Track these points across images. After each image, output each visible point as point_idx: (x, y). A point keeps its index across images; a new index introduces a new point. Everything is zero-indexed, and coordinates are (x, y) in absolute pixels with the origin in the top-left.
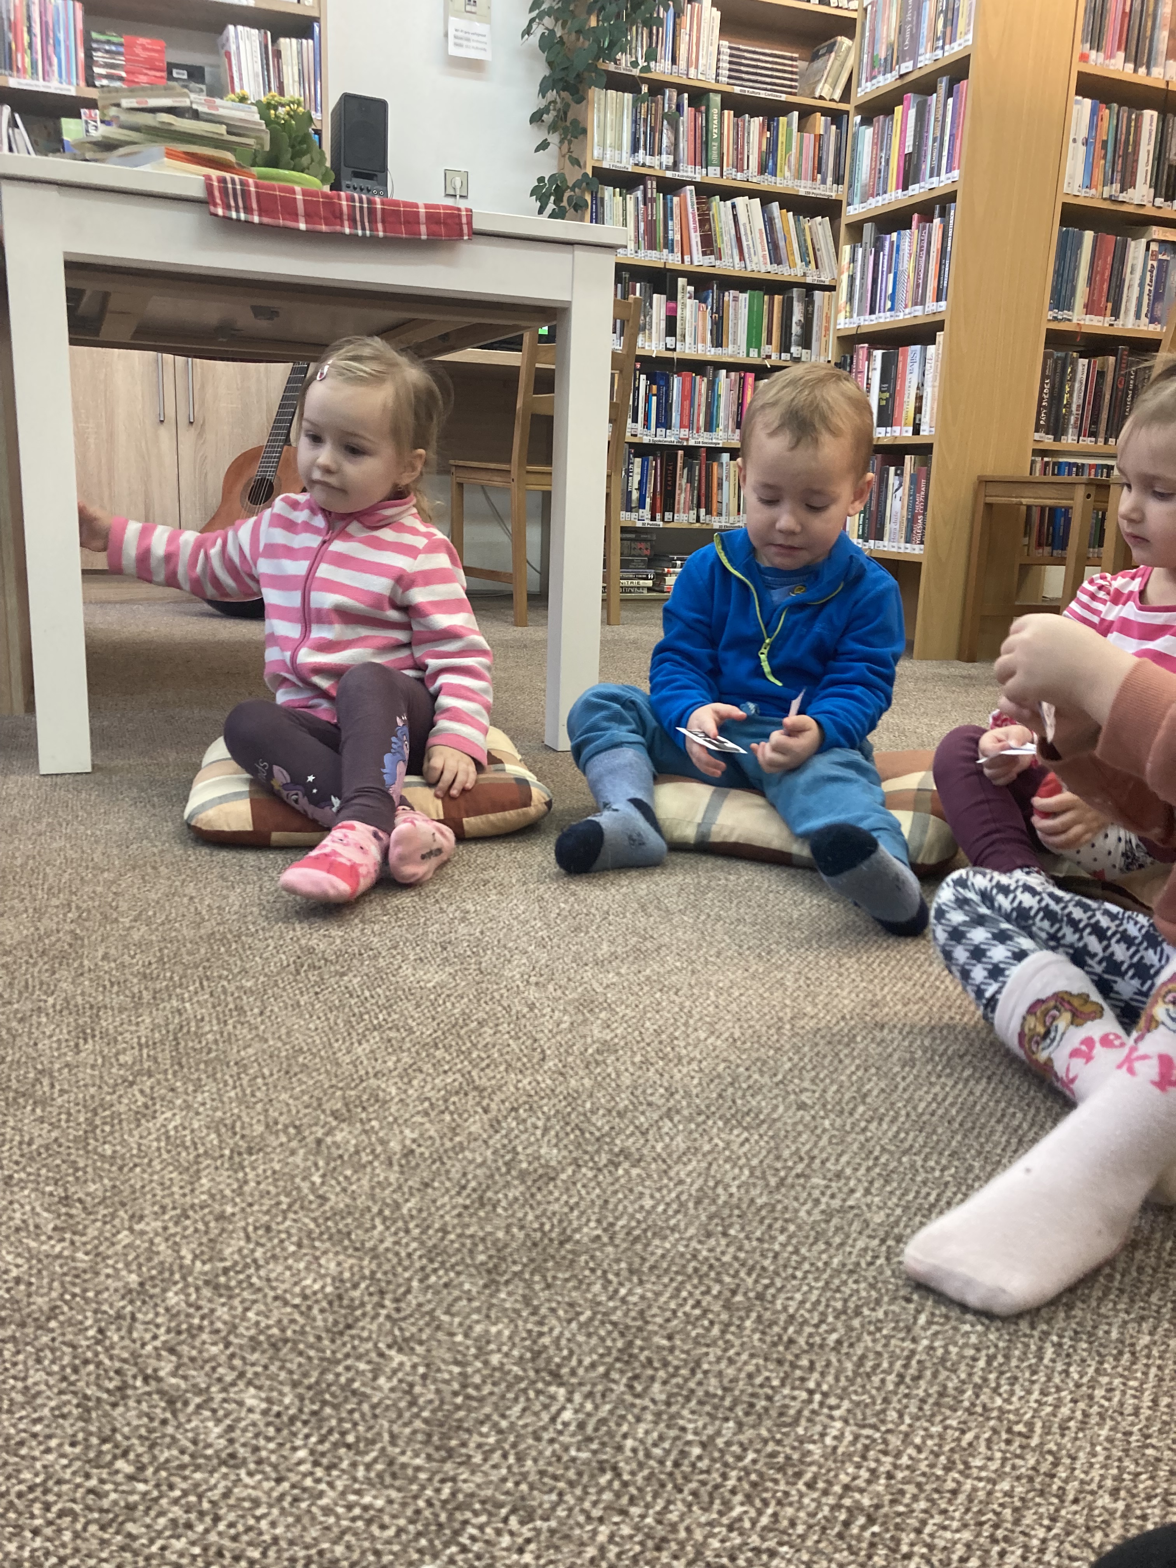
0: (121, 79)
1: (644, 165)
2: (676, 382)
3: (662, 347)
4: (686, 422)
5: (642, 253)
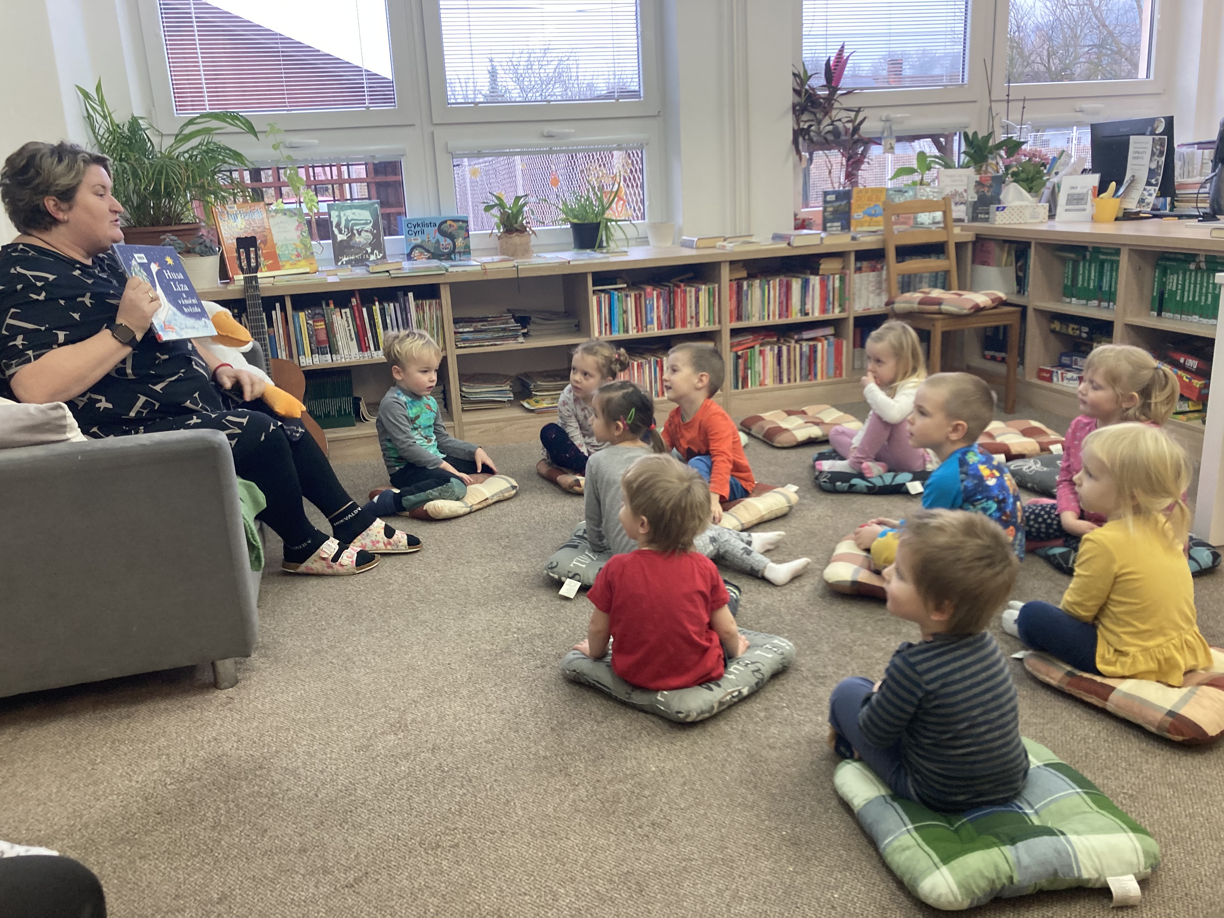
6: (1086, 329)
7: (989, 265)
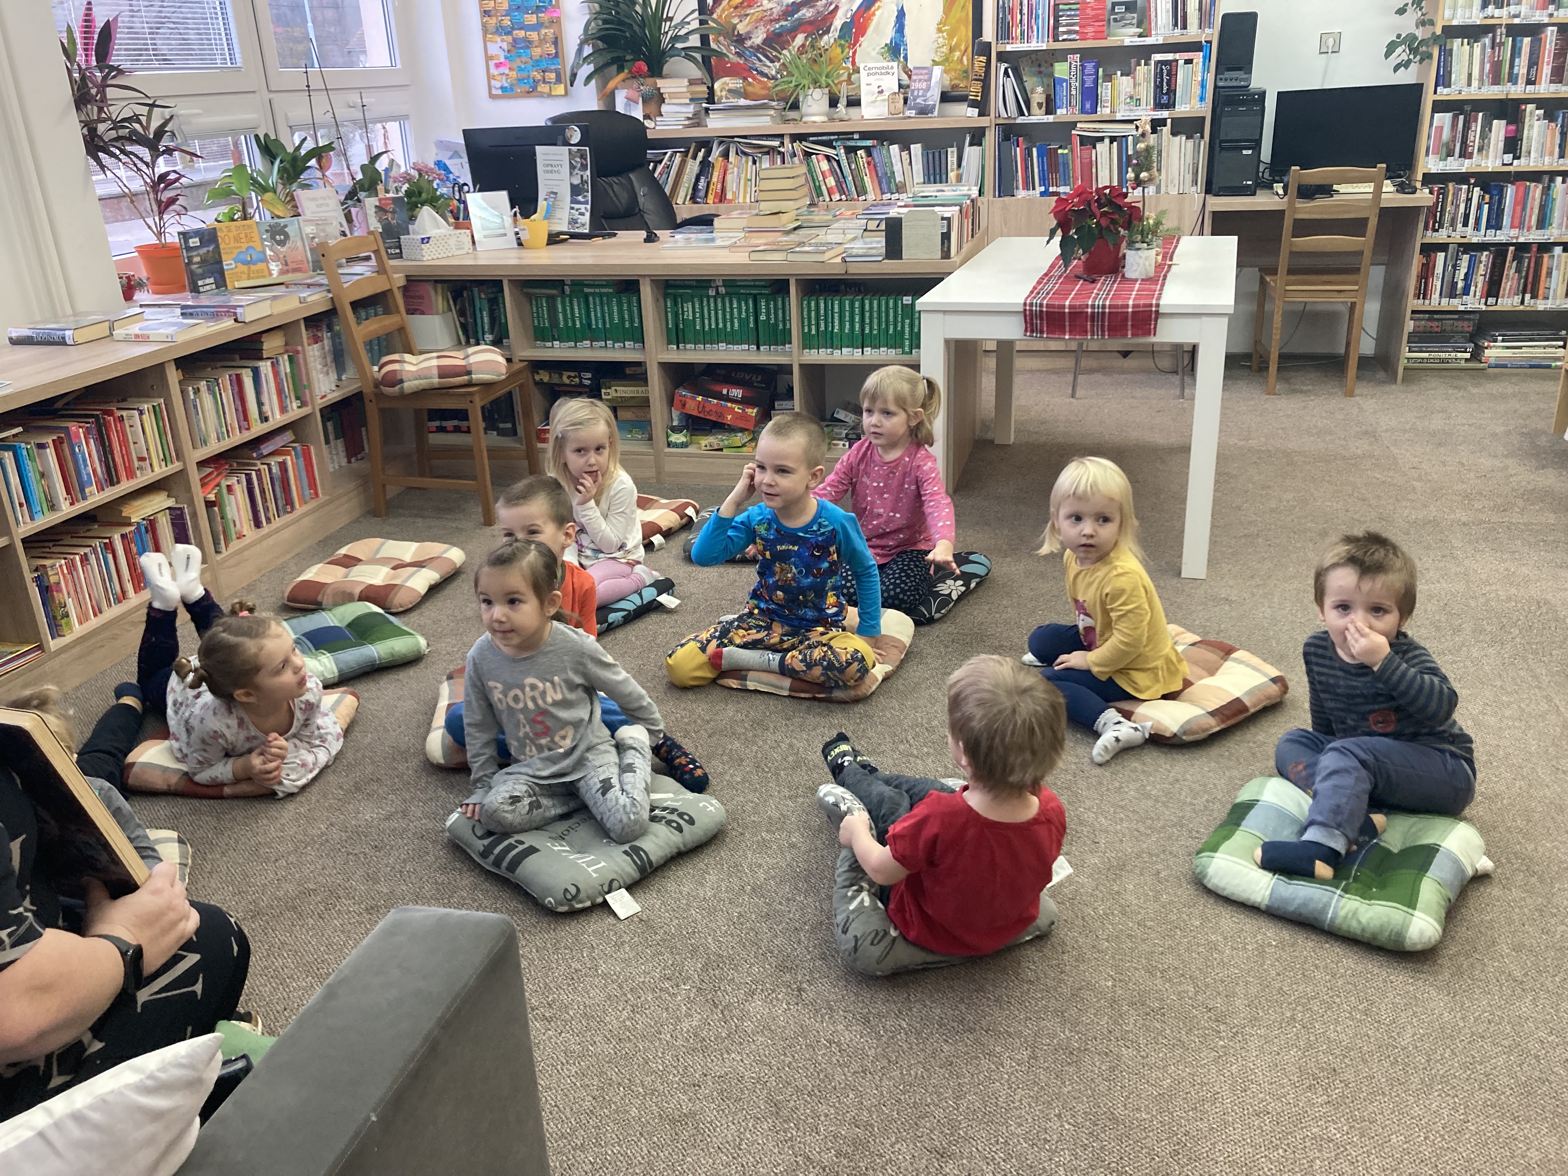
0: (1076, 32)
1: (1493, 17)
2: (1510, 191)
3: (1498, 163)
4: (1516, 223)
5: (1484, 89)
6: (589, 375)
7: (423, 313)
